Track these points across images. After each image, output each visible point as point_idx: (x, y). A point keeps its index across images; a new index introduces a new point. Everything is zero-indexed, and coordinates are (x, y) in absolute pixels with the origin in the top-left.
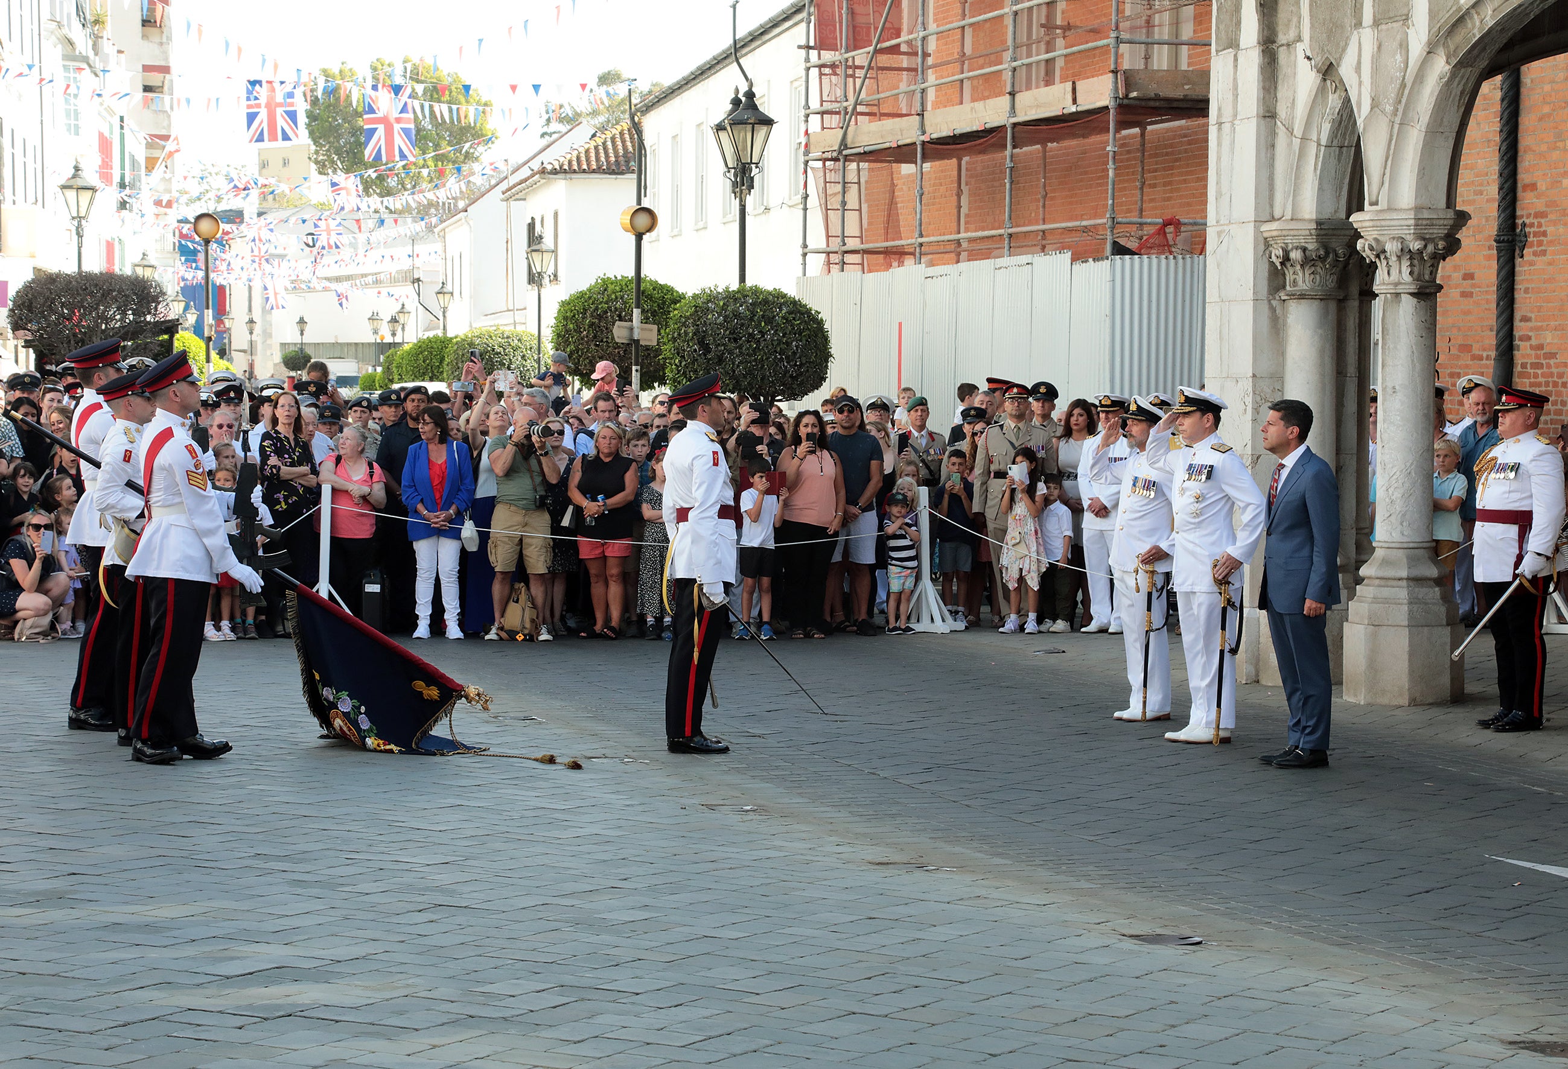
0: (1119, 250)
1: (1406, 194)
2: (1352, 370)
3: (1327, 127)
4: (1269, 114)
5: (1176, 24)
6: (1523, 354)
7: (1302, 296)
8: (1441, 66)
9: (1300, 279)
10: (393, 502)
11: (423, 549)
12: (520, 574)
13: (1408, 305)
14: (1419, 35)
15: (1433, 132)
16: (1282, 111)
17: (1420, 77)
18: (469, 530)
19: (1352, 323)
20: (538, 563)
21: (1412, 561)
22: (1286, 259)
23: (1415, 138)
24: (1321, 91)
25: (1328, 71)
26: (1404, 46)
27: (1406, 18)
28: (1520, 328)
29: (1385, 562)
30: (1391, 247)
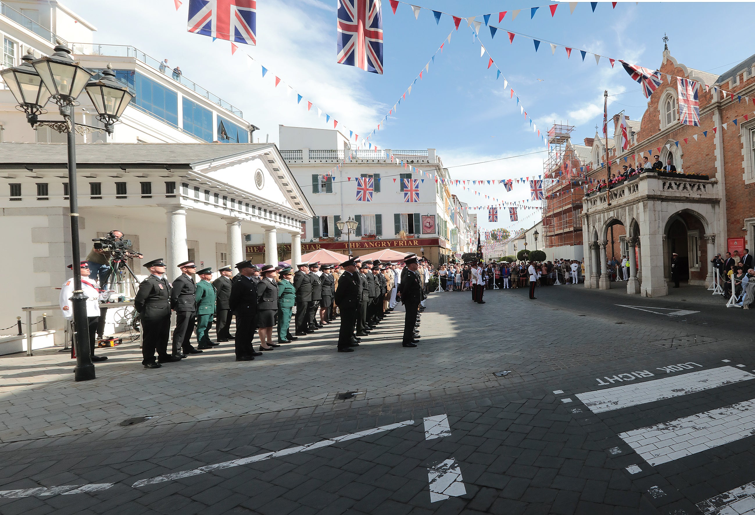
0: (575, 245)
1: (602, 239)
2: (598, 256)
3: (594, 232)
4: (589, 231)
5: (579, 222)
6: (615, 254)
7: (593, 249)
8: (605, 226)
9: (593, 247)
10: (501, 275)
11: (504, 279)
12: (514, 281)
13: (603, 249)
14: (602, 223)
15: (604, 232)
16: (590, 231)
17: (603, 227)
18: (509, 277)
19: (598, 251)
20: (516, 280)
21: (605, 275)
22: (591, 245)
23: (603, 233)
24: (593, 229)
25: (594, 227)
26: (601, 224)
27: (601, 222)
28: (614, 251)
29: (603, 275)
30: (601, 244)
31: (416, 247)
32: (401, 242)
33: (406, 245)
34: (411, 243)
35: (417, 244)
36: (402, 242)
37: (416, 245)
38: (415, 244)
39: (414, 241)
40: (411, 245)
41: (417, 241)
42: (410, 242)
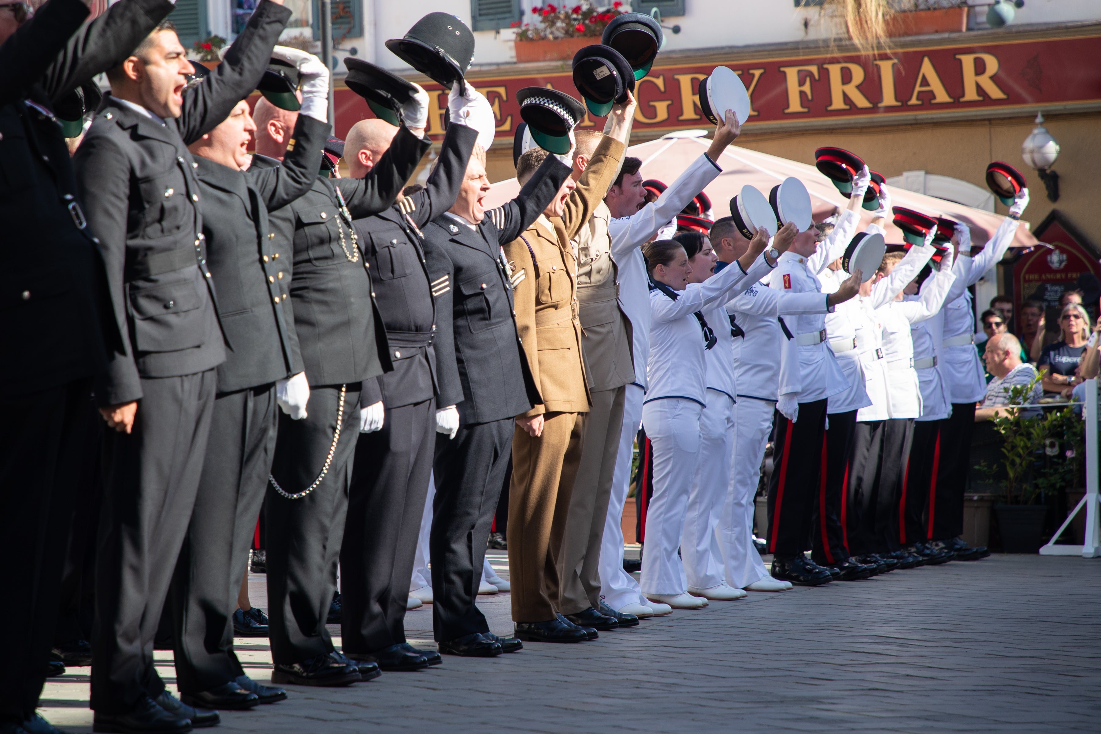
31: (990, 121)
32: (846, 77)
33: (889, 98)
34: (936, 86)
35: (995, 92)
36: (858, 74)
37: (985, 99)
38: (971, 94)
39: (968, 61)
40: (942, 96)
41: (992, 64)
42: (927, 68)
